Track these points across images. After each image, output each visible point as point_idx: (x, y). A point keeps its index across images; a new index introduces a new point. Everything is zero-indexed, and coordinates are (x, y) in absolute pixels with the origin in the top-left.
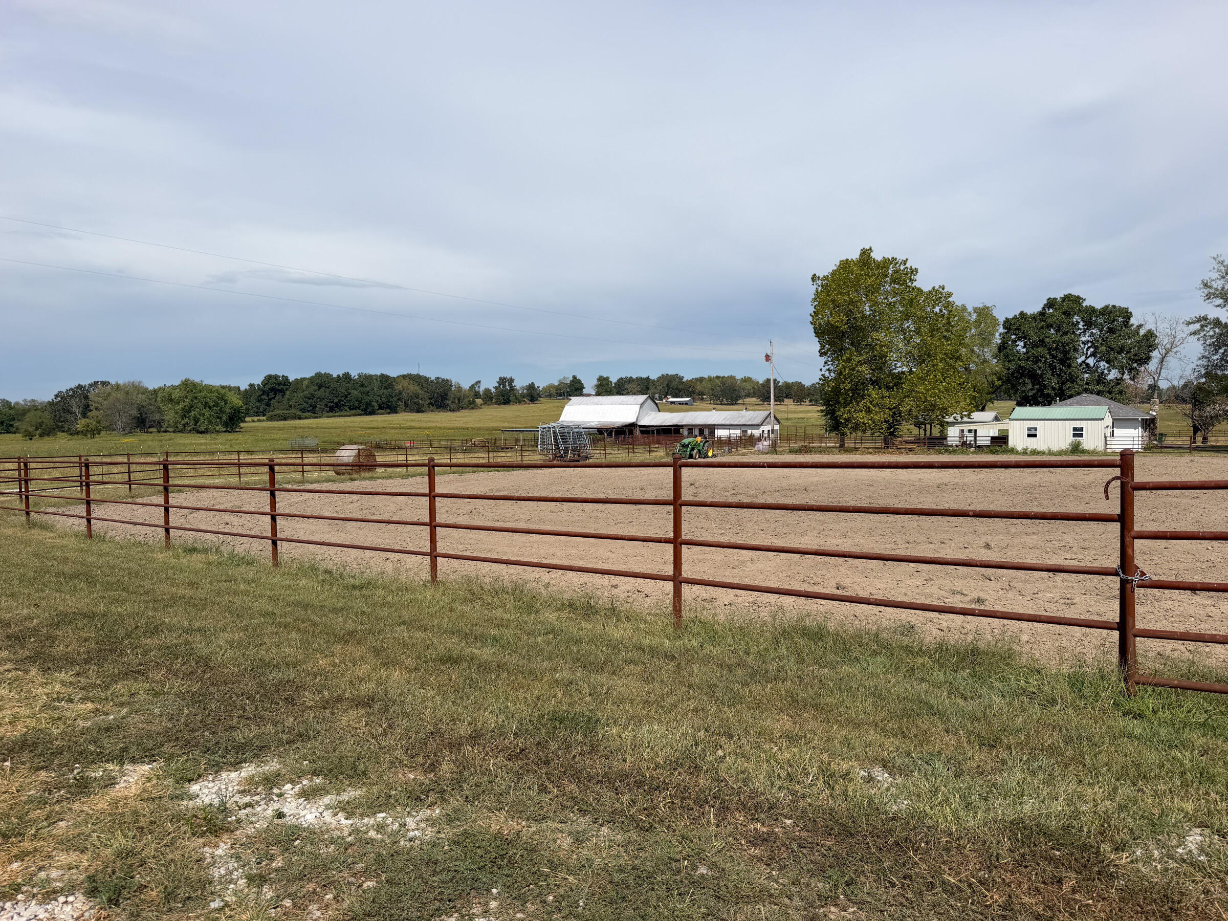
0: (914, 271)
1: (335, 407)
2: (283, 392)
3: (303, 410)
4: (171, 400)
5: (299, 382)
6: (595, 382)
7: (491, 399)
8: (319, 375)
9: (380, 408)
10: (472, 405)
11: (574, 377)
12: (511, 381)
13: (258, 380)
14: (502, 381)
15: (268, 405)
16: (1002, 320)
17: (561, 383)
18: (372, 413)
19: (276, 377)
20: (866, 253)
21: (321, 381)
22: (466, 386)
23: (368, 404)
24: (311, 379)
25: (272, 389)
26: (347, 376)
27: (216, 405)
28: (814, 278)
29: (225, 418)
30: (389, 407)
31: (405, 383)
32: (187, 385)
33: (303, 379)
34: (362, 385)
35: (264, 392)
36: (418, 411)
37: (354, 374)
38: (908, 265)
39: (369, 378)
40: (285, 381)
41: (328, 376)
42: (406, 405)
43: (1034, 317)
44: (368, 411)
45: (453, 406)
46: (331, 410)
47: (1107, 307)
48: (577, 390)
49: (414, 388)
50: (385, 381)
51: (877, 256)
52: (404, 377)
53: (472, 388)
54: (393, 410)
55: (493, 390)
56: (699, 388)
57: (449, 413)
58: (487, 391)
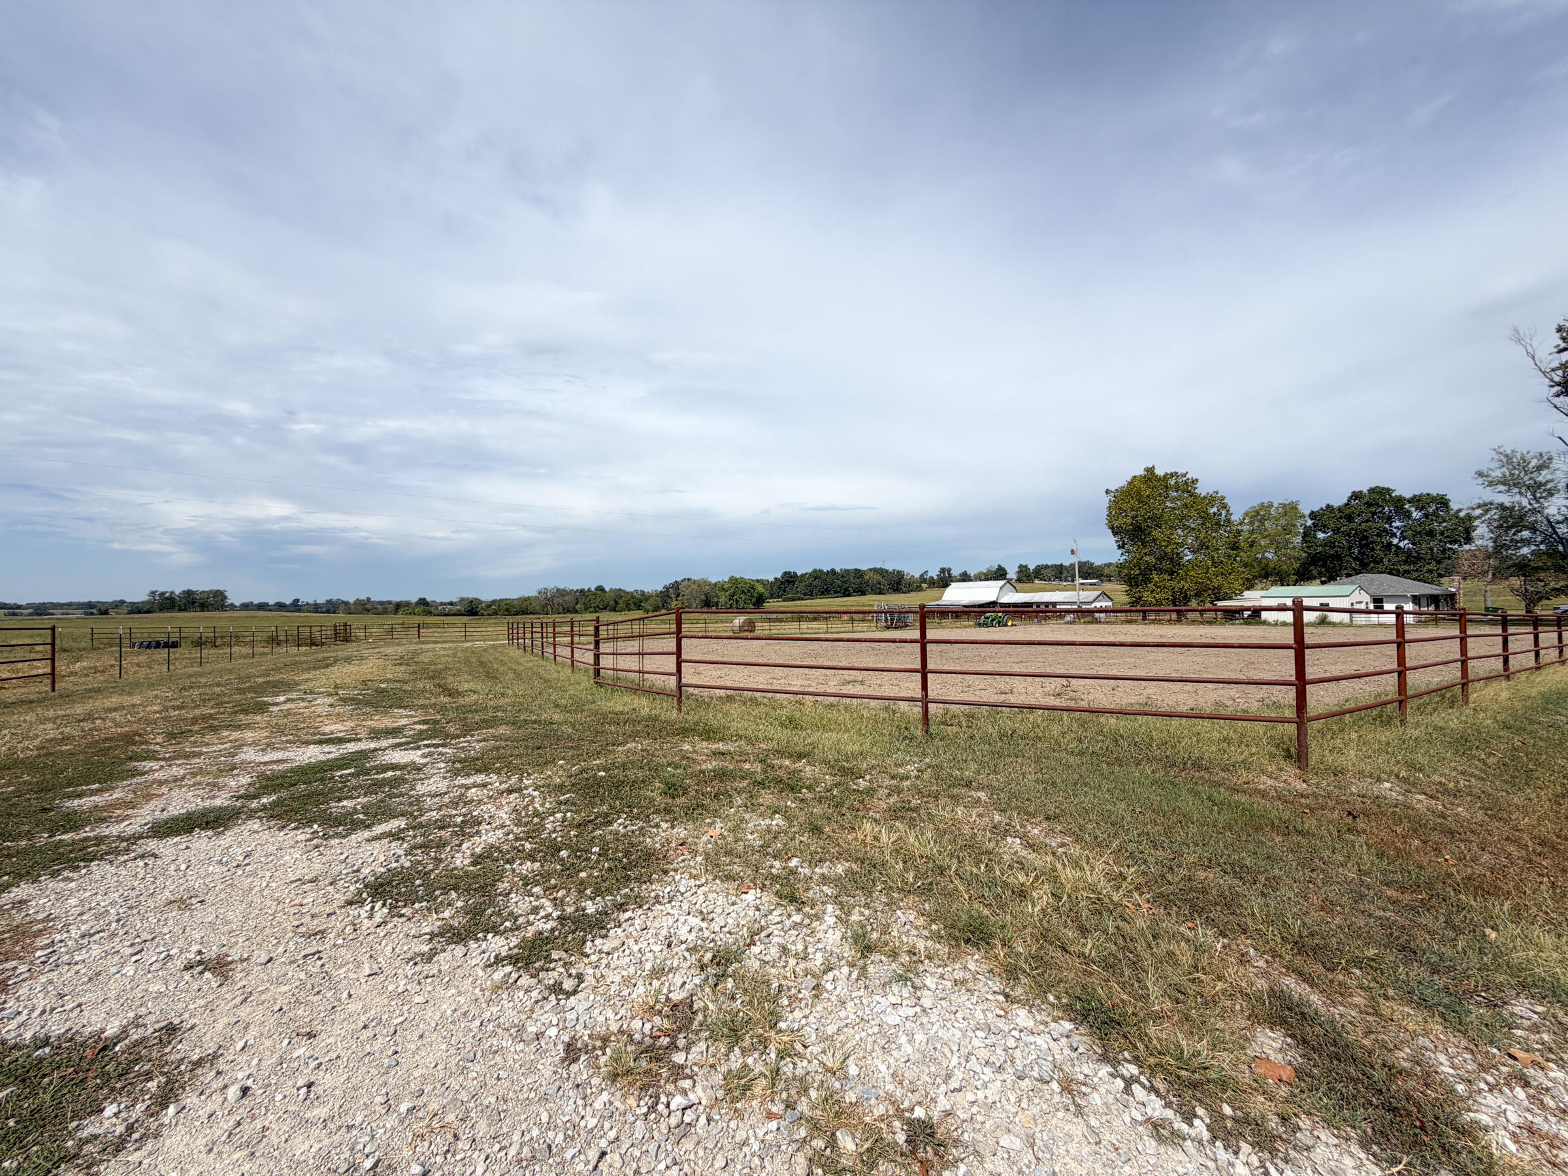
0: (1194, 481)
1: (825, 592)
2: (794, 582)
3: (805, 594)
4: (723, 589)
5: (803, 575)
6: (1017, 569)
7: (934, 584)
8: (815, 571)
9: (854, 591)
10: (919, 589)
11: (999, 566)
12: (949, 570)
13: (779, 576)
14: (943, 570)
15: (784, 591)
16: (1307, 513)
17: (989, 571)
18: (849, 595)
19: (789, 573)
20: (1150, 471)
21: (817, 575)
22: (917, 576)
23: (846, 590)
24: (810, 574)
25: (787, 581)
26: (833, 571)
27: (749, 591)
28: (1107, 492)
29: (754, 600)
30: (860, 591)
31: (871, 574)
32: (734, 581)
33: (806, 574)
34: (843, 577)
35: (782, 583)
36: (880, 593)
37: (838, 569)
38: (1188, 476)
39: (847, 571)
40: (795, 575)
41: (821, 571)
42: (872, 590)
43: (1340, 509)
44: (847, 594)
45: (904, 589)
46: (823, 593)
47: (1415, 496)
48: (1001, 575)
49: (877, 577)
50: (858, 573)
51: (1160, 472)
52: (871, 570)
53: (922, 575)
54: (863, 593)
55: (935, 577)
56: (1107, 571)
57: (902, 595)
58: (932, 578)
